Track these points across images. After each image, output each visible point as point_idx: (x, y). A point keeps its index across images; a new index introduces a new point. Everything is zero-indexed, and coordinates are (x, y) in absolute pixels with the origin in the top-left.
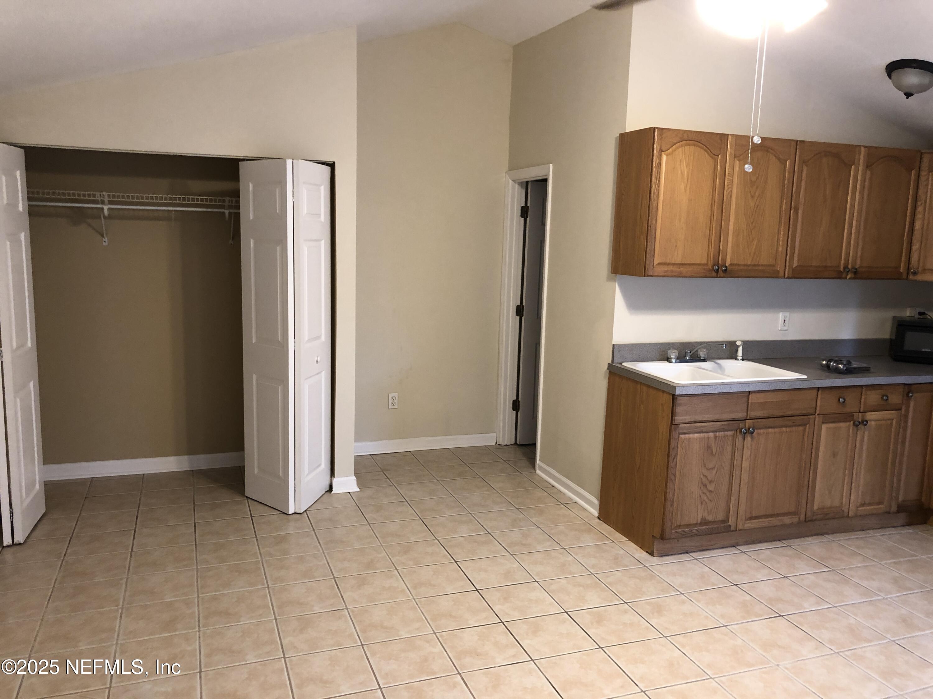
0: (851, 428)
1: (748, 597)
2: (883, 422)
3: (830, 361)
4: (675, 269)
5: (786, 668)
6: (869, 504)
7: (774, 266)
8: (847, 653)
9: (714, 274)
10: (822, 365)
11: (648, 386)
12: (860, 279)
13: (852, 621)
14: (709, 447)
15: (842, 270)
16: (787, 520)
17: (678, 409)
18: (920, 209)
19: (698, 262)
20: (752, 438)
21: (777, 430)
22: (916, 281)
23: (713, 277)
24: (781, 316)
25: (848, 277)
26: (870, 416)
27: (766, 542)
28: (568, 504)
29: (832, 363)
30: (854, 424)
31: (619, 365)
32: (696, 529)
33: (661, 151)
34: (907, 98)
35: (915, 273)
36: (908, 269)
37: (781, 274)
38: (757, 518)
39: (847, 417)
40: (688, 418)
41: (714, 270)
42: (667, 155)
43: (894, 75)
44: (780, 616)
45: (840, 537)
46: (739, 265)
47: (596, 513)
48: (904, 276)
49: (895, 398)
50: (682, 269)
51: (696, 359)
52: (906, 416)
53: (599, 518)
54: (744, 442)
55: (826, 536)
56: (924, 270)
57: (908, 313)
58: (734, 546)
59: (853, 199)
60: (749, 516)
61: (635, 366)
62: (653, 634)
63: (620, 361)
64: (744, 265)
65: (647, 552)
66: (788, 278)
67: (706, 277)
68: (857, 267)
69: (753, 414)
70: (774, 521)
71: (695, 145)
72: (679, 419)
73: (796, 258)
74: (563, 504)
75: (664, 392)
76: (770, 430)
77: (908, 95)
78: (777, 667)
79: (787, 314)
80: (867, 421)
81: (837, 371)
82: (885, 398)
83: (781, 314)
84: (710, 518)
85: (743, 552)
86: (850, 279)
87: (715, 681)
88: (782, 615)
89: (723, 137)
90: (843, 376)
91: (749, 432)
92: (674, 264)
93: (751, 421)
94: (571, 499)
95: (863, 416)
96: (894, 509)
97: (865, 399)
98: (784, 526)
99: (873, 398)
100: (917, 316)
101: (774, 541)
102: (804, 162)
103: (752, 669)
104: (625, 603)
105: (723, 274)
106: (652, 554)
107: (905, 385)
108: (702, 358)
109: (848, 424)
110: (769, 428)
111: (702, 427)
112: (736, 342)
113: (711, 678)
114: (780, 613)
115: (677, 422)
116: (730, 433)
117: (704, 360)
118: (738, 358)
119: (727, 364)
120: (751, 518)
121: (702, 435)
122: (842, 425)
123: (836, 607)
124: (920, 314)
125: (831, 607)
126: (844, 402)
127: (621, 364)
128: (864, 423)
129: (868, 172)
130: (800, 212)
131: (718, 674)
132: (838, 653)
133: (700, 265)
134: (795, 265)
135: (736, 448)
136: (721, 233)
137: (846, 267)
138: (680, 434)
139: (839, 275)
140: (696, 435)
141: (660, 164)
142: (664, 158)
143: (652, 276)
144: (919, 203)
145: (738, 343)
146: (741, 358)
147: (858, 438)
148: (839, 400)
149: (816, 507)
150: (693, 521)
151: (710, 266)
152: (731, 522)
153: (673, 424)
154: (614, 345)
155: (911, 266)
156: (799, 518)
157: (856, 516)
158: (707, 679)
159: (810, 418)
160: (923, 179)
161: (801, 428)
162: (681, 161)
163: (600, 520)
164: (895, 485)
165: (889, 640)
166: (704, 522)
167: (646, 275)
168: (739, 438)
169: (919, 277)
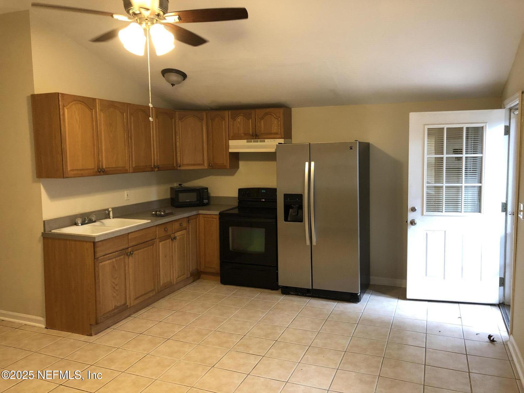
0: (170, 241)
1: (150, 337)
2: (181, 236)
3: (156, 212)
4: (79, 172)
5: (183, 360)
6: (181, 276)
7: (125, 167)
8: (202, 343)
9: (98, 173)
10: (153, 215)
11: (76, 241)
12: (161, 170)
13: (196, 329)
14: (114, 267)
15: (153, 167)
16: (151, 295)
17: (98, 249)
18: (178, 137)
19: (90, 167)
20: (132, 257)
21: (142, 250)
22: (180, 170)
23: (98, 175)
24: (126, 193)
25: (156, 170)
26: (178, 234)
27: (143, 309)
28: (20, 327)
29: (158, 213)
30: (171, 239)
31: (50, 232)
32: (112, 313)
33: (64, 106)
34: (173, 86)
35: (180, 166)
36: (177, 164)
37: (129, 171)
38: (138, 297)
39: (168, 237)
40: (103, 253)
41: (98, 171)
42: (67, 109)
43: (166, 75)
44: (168, 339)
45: (172, 295)
46: (109, 168)
47: (43, 326)
48: (176, 168)
49: (185, 225)
50: (82, 172)
51: (91, 221)
52: (189, 232)
53: (46, 328)
54: (129, 260)
55: (166, 297)
56: (183, 164)
57: (175, 185)
58: (129, 316)
59: (153, 132)
60: (135, 298)
61: (60, 231)
62: (116, 374)
63: (50, 230)
64: (112, 168)
65: (87, 335)
66: (132, 172)
67: (94, 175)
68: (159, 165)
69: (131, 244)
70: (146, 297)
71: (81, 104)
72: (98, 255)
73: (134, 163)
74: (17, 328)
75: (86, 242)
76: (139, 251)
77: (173, 85)
78: (180, 361)
79: (128, 191)
80: (176, 237)
81: (161, 216)
82: (181, 225)
83: (125, 192)
84: (118, 304)
85: (135, 317)
86: (157, 171)
87: (159, 380)
88: (169, 338)
89: (94, 100)
90: (163, 218)
91: (131, 254)
92: (78, 170)
93: (131, 248)
94: (21, 324)
95: (174, 235)
96: (189, 275)
97: (174, 227)
98: (150, 298)
99: (176, 225)
100: (179, 186)
101: (146, 307)
102: (131, 114)
103: (170, 367)
104: (91, 365)
105: (102, 173)
106: (91, 335)
107: (187, 217)
108: (93, 221)
109: (169, 240)
110: (138, 250)
111: (109, 256)
112: (109, 209)
113: (156, 380)
114: (167, 338)
115: (97, 257)
116: (122, 257)
117: (95, 222)
118: (111, 217)
119: (106, 221)
120: (136, 299)
121: (110, 261)
122: (167, 241)
123: (187, 326)
124: (180, 185)
125: (185, 327)
126: (167, 230)
127: (50, 231)
128: (175, 238)
129: (157, 120)
130: (133, 139)
131: (157, 377)
132: (199, 344)
133: (90, 169)
134: (134, 166)
135: (126, 264)
136: (99, 151)
137: (154, 166)
138: (99, 263)
139: (152, 170)
140: (107, 262)
141: (64, 114)
142: (66, 111)
143: (68, 178)
144: (177, 134)
145: (110, 209)
146: (112, 217)
147: (173, 246)
148: (165, 229)
149: (161, 284)
150: (111, 309)
151: (96, 170)
152: (128, 304)
153: (95, 258)
154: (44, 221)
155: (178, 163)
156: (156, 292)
157: (177, 283)
158: (155, 381)
159: (155, 241)
160: (177, 123)
161: (152, 247)
162: (75, 111)
163: (48, 329)
164: (188, 264)
165: (213, 331)
166: (116, 308)
167: (65, 177)
168: (127, 257)
169: (182, 168)
